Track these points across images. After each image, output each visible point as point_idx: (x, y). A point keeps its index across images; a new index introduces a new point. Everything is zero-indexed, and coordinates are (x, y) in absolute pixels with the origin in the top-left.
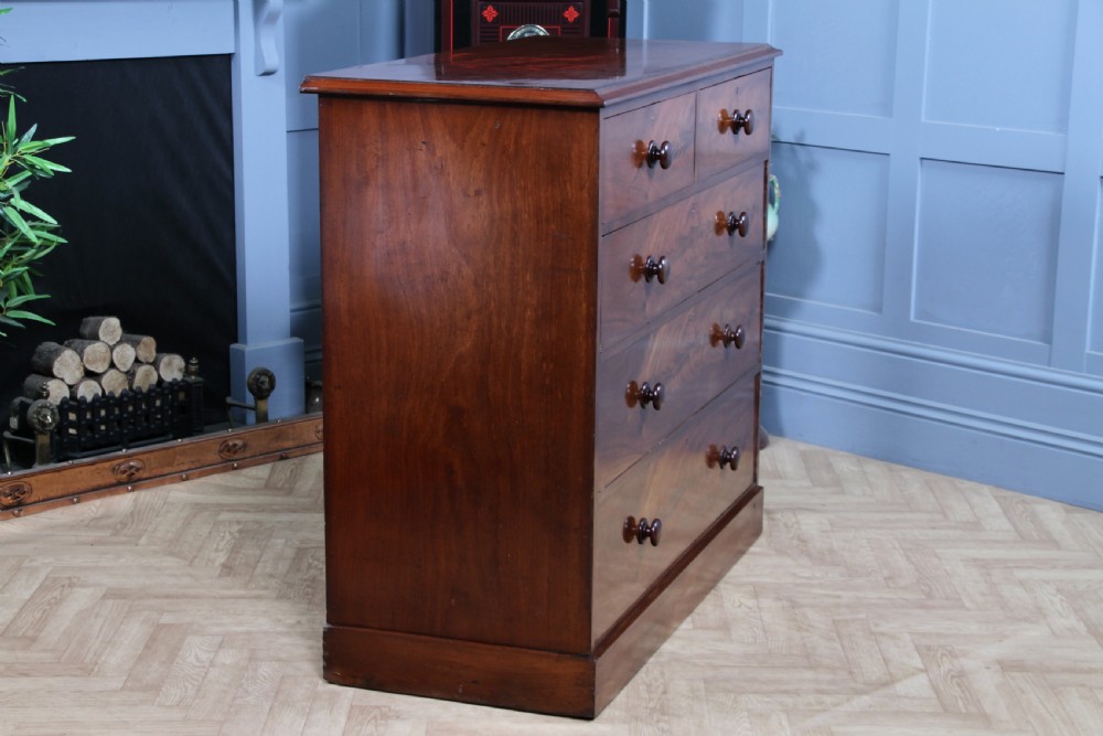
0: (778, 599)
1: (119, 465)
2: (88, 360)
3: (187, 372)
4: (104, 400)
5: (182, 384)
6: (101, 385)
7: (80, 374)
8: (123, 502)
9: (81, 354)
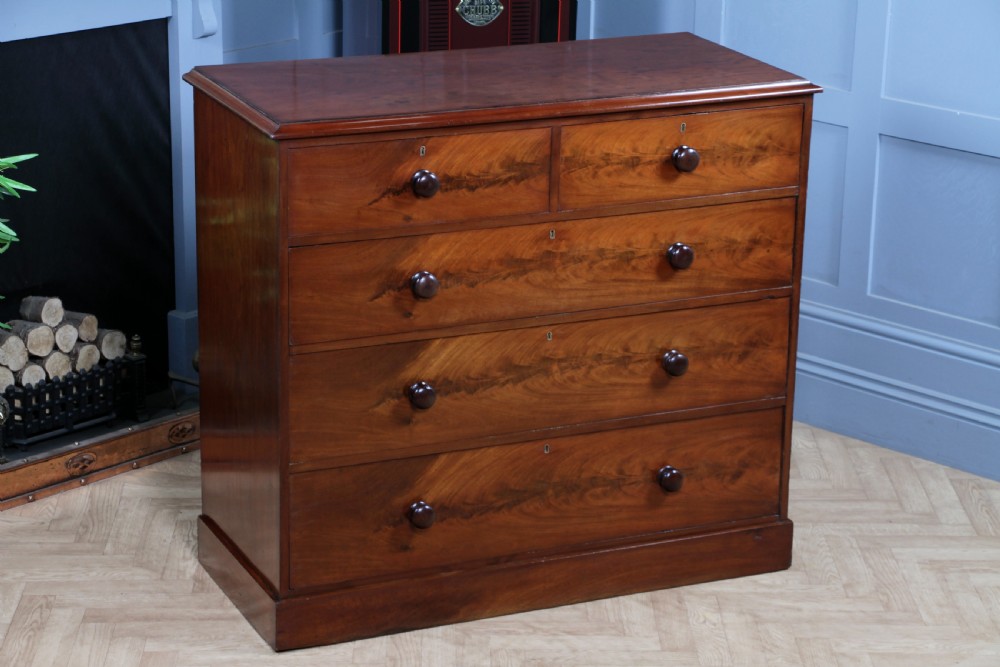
1: (73, 459)
2: (32, 344)
3: (128, 348)
4: (49, 384)
5: (124, 361)
6: (44, 369)
7: (23, 359)
8: (79, 497)
9: (24, 338)
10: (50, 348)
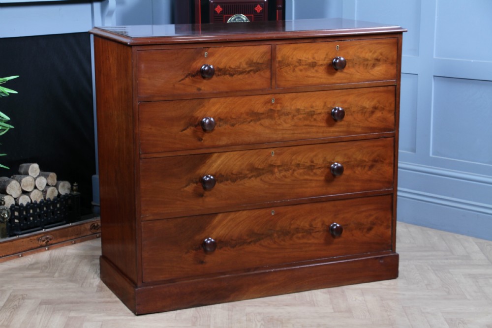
1: (41, 237)
2: (23, 185)
3: (72, 189)
4: (32, 205)
5: (70, 196)
6: (30, 198)
7: (19, 192)
8: (44, 256)
9: (20, 182)
10: (33, 188)
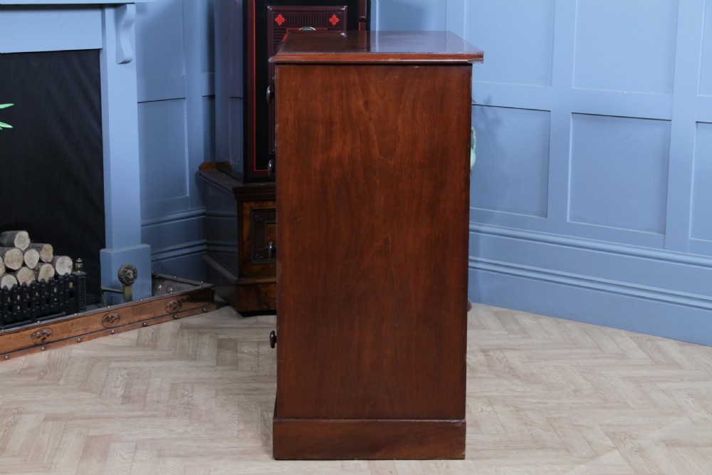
0: (506, 406)
1: (35, 333)
2: (7, 261)
5: (71, 276)
6: (17, 279)
7: (2, 270)
9: (3, 257)
10: (20, 264)
